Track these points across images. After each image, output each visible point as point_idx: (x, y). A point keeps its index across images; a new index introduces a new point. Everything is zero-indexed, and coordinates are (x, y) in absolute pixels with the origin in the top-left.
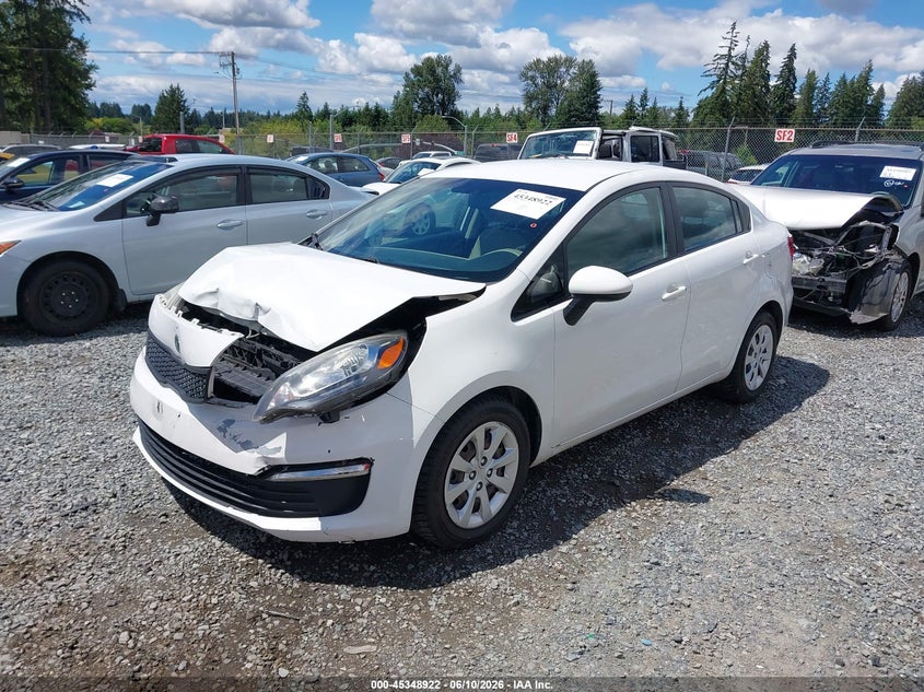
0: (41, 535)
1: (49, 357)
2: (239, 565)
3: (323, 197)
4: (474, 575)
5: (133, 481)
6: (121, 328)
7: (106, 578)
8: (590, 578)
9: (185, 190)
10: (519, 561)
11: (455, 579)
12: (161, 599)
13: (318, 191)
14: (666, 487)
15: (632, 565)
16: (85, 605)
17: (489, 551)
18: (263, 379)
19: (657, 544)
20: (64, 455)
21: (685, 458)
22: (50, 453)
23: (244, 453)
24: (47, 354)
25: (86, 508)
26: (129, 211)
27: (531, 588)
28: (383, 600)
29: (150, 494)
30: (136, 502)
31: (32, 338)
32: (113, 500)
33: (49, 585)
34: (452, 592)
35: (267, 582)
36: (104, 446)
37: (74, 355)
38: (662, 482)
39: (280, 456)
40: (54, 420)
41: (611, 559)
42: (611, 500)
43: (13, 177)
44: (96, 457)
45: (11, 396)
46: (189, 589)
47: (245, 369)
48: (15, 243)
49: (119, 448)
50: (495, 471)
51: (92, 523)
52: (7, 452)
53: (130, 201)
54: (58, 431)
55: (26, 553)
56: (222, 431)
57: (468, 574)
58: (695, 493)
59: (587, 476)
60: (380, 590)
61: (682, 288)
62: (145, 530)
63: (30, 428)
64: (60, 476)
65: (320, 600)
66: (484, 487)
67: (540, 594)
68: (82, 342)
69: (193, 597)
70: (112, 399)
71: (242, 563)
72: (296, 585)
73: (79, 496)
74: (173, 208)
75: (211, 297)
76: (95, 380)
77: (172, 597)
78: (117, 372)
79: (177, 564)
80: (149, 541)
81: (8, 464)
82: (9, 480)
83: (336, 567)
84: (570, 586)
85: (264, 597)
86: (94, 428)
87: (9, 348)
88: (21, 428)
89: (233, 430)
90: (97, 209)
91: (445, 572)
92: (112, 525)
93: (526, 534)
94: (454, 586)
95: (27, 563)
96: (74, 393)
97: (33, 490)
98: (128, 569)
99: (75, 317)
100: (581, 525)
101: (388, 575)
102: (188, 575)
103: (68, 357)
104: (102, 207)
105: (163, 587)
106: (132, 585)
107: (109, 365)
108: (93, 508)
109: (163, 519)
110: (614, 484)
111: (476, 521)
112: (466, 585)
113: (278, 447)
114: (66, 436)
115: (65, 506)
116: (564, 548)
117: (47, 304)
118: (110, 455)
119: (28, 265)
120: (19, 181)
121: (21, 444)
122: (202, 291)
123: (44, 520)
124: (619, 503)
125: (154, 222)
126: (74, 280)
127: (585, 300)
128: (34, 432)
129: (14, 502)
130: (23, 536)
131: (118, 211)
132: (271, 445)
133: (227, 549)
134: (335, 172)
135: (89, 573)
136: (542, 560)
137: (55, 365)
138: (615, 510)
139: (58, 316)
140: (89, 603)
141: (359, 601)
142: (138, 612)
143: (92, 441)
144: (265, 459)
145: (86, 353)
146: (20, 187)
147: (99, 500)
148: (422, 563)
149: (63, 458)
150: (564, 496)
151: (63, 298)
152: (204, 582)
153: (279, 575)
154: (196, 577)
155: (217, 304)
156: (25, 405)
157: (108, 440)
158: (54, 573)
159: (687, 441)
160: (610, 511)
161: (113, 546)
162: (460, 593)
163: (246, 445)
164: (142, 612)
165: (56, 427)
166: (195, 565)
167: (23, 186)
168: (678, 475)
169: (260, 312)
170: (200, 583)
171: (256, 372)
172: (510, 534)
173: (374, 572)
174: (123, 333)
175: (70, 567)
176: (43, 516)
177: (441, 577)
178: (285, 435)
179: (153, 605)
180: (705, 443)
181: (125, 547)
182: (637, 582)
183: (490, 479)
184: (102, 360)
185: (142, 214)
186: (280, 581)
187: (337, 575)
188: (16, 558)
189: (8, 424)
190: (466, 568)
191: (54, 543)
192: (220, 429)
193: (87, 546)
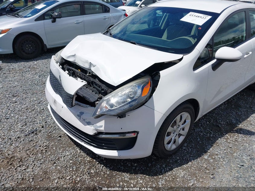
0: (17, 145)
1: (24, 67)
2: (87, 162)
3: (108, 12)
4: (174, 169)
5: (49, 120)
6: (46, 57)
7: (39, 167)
8: (218, 172)
9: (64, 10)
10: (190, 163)
11: (167, 171)
12: (59, 178)
13: (106, 10)
14: (237, 128)
15: (233, 166)
16: (31, 180)
17: (178, 158)
18: (94, 93)
19: (240, 156)
20: (26, 108)
21: (241, 114)
22: (22, 107)
23: (88, 126)
24: (23, 66)
25: (33, 132)
26: (46, 18)
27: (196, 177)
28: (141, 182)
29: (55, 127)
30: (50, 131)
31: (19, 60)
32: (42, 129)
33: (19, 169)
34: (167, 178)
35: (97, 171)
36: (40, 104)
37: (31, 67)
38: (235, 125)
39: (102, 129)
40: (24, 93)
41: (224, 163)
42: (218, 134)
43: (12, 5)
44: (37, 109)
45: (11, 83)
46: (69, 173)
47: (87, 88)
48: (10, 29)
49: (45, 106)
50: (181, 129)
51: (35, 139)
52: (8, 106)
53: (47, 14)
54: (25, 98)
55: (11, 153)
56: (79, 116)
57: (171, 169)
58: (249, 131)
59: (208, 123)
60: (140, 176)
61: (250, 53)
62: (53, 143)
63: (16, 96)
64: (25, 117)
65: (117, 180)
66: (178, 135)
67: (201, 180)
68: (34, 62)
69: (71, 177)
70: (43, 85)
71: (88, 161)
72: (108, 173)
73: (31, 126)
74: (60, 17)
75: (73, 57)
76: (37, 77)
77: (63, 177)
78: (45, 74)
79: (64, 161)
80: (54, 148)
81: (8, 112)
82: (8, 119)
83: (122, 164)
84: (212, 177)
85: (97, 178)
86: (37, 96)
87: (12, 64)
88: (14, 96)
89: (83, 116)
90: (36, 17)
91: (163, 167)
92: (42, 140)
93: (190, 149)
94: (167, 175)
95: (12, 157)
96: (31, 82)
97: (16, 123)
98: (47, 162)
99: (32, 53)
100: (210, 146)
101: (142, 169)
102: (68, 166)
103: (29, 67)
104: (37, 16)
105: (60, 172)
106: (48, 170)
107: (42, 71)
108: (35, 132)
109: (59, 138)
110: (218, 126)
111: (174, 147)
112: (171, 174)
113: (101, 125)
114: (28, 100)
115: (26, 131)
116: (206, 157)
117: (22, 49)
118: (42, 109)
119: (15, 36)
120: (14, 6)
121: (13, 103)
122: (69, 55)
123: (19, 137)
124: (222, 135)
125: (54, 21)
126: (30, 41)
127: (221, 61)
128: (18, 98)
129: (9, 129)
130: (11, 145)
131: (42, 18)
132: (99, 124)
133: (82, 154)
134: (109, 2)
135: (33, 164)
136: (198, 163)
137: (25, 71)
138: (221, 138)
139: (26, 53)
140: (33, 179)
141: (132, 181)
142: (50, 184)
143: (36, 102)
144: (96, 130)
145: (35, 66)
146: (14, 8)
147: (38, 129)
148: (154, 163)
149: (26, 109)
150: (201, 132)
151: (27, 47)
152: (74, 170)
153: (101, 167)
154: (72, 168)
155: (75, 60)
156: (15, 86)
157: (41, 102)
158: (21, 163)
159: (240, 107)
160: (219, 139)
161: (42, 150)
162: (169, 178)
163: (89, 123)
164: (52, 184)
165: (25, 96)
166: (71, 161)
167: (15, 8)
168: (241, 122)
169: (92, 66)
170: (73, 170)
171: (91, 89)
172: (184, 149)
173: (136, 167)
174: (47, 59)
175: (27, 160)
176: (18, 136)
177: (161, 170)
178: (104, 121)
179: (56, 181)
180: (247, 108)
181: (46, 151)
182: (237, 175)
183: (179, 132)
184: (40, 69)
185: (50, 18)
186: (102, 170)
187: (123, 168)
188: (8, 155)
189: (9, 94)
190: (170, 166)
191: (21, 148)
192: (78, 115)
193: (33, 150)
